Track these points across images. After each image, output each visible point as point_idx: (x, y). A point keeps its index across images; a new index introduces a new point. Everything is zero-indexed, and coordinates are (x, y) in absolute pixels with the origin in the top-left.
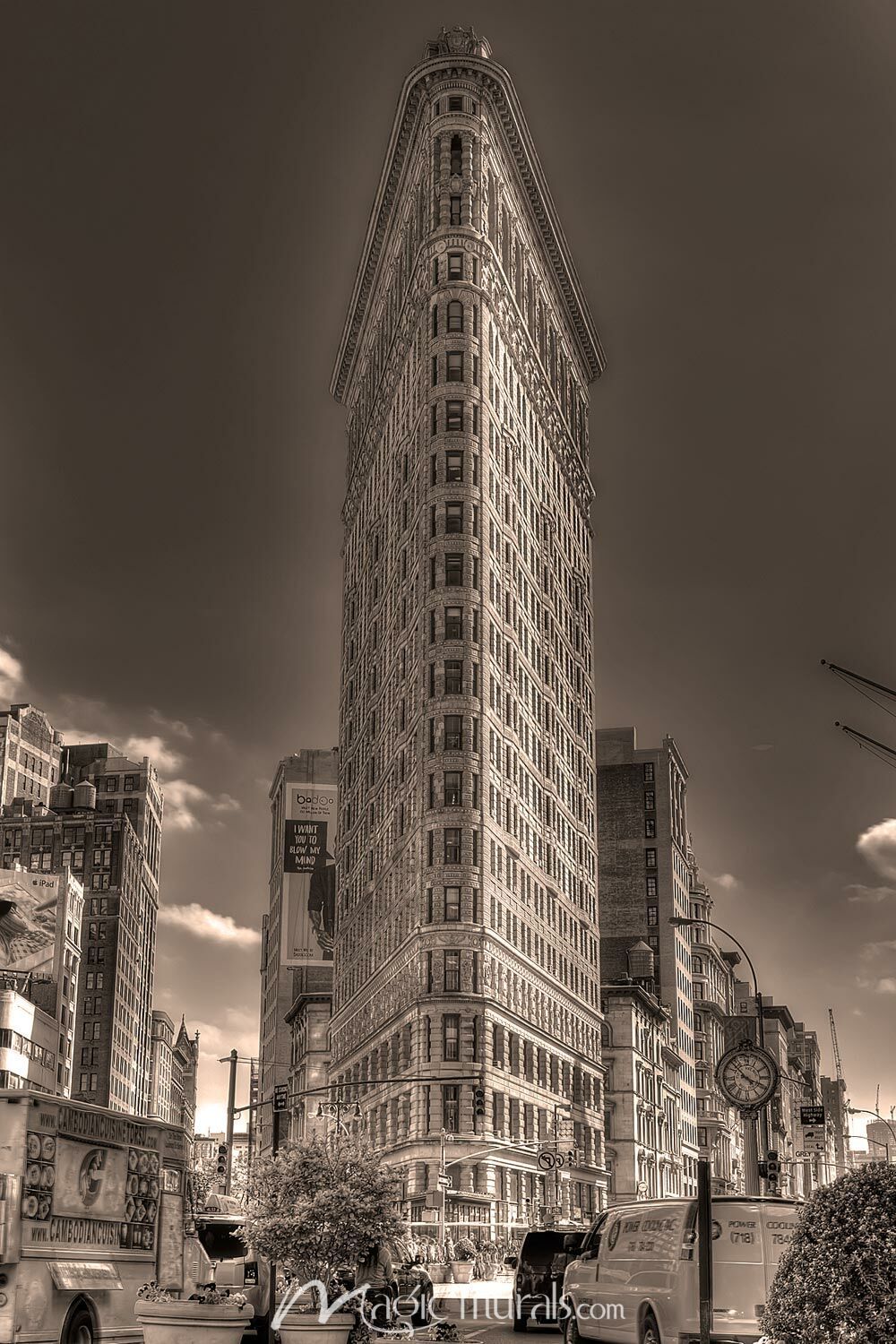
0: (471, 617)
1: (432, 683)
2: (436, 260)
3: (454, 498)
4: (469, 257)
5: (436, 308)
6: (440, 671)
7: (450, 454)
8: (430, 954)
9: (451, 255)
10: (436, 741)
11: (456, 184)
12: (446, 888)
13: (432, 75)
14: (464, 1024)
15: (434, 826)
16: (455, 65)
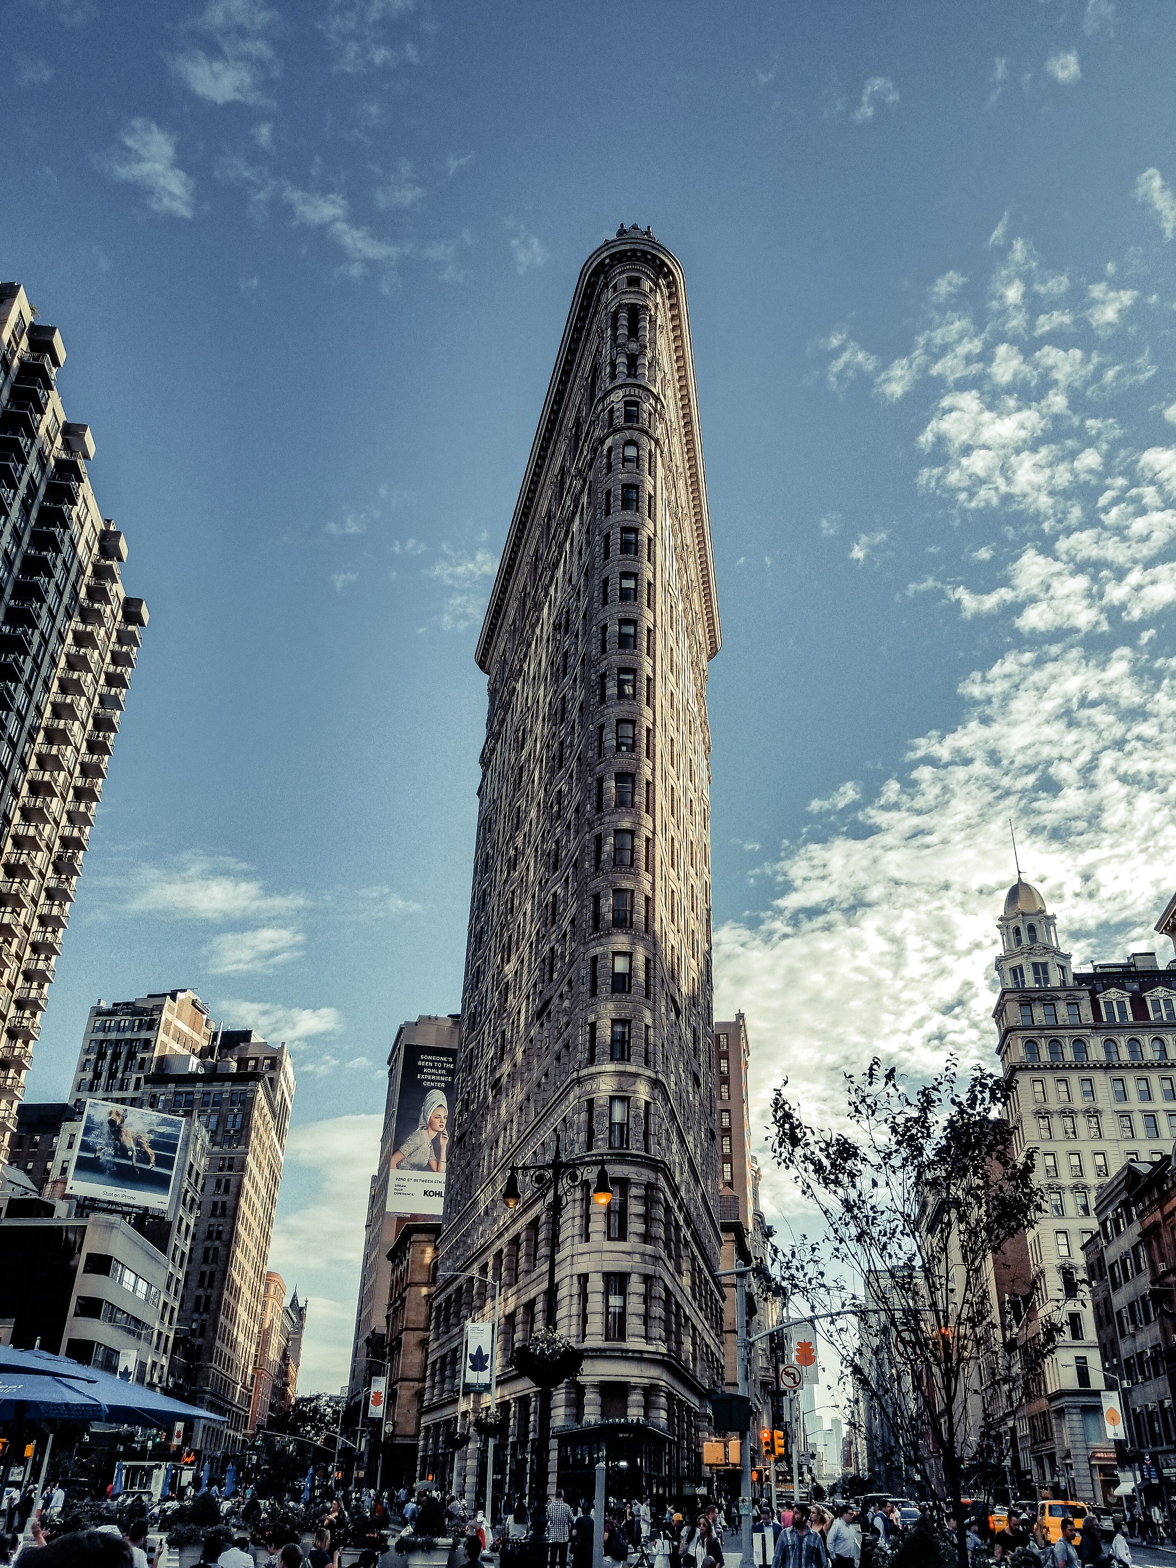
1: (600, 795)
2: (612, 409)
3: (628, 616)
4: (645, 406)
5: (610, 450)
7: (625, 575)
8: (591, 1102)
9: (627, 403)
11: (633, 346)
12: (613, 1022)
13: (610, 256)
15: (599, 949)
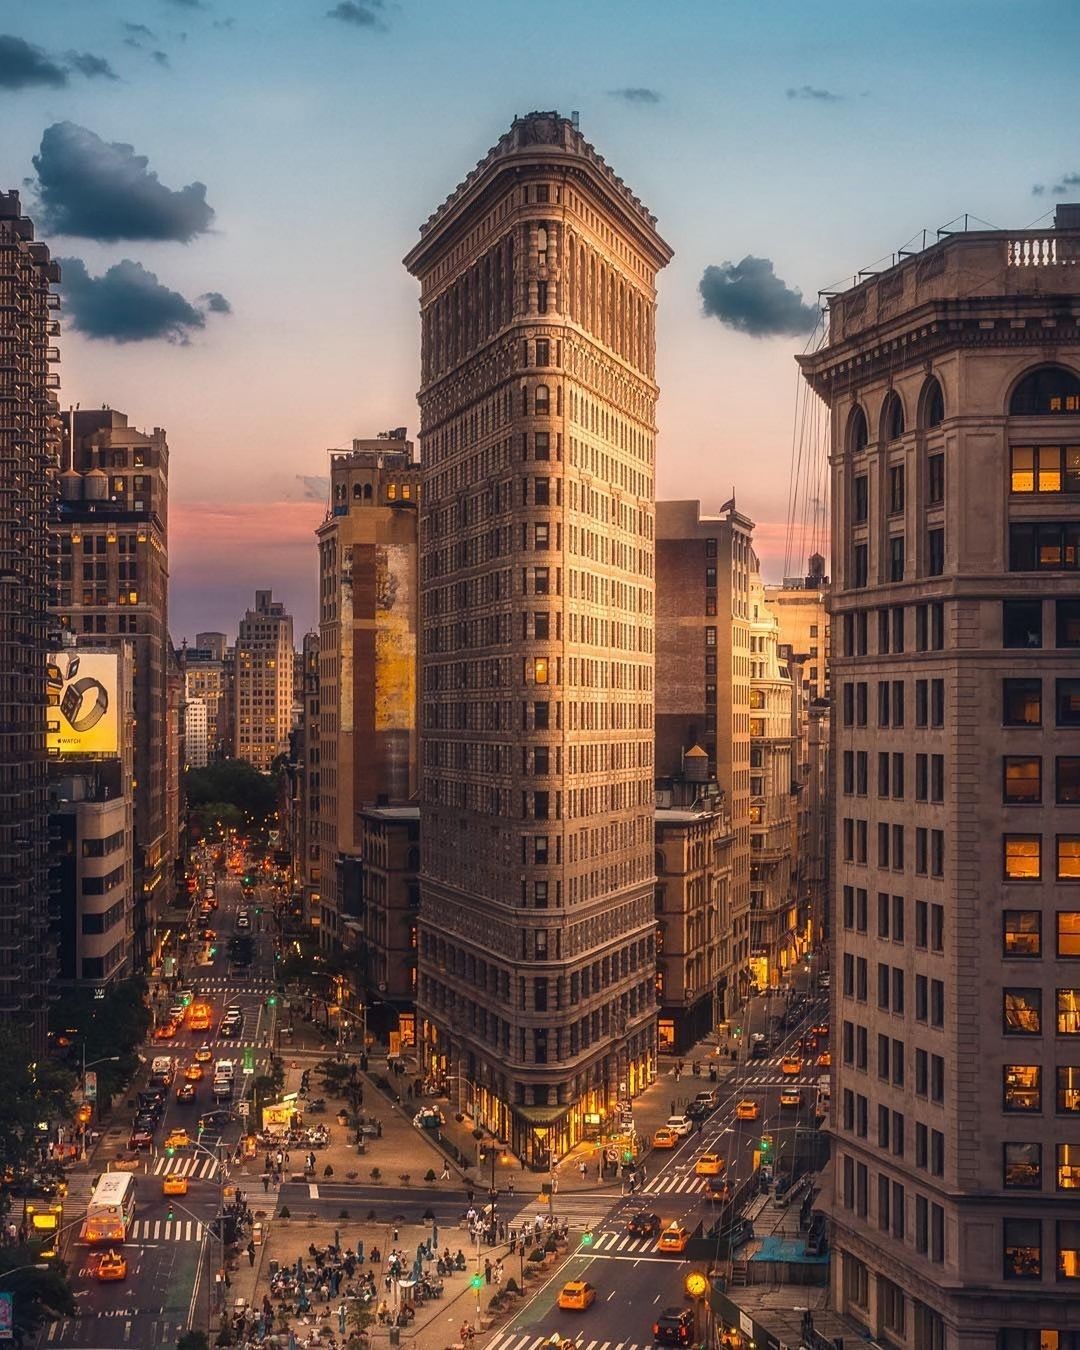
0: (555, 665)
1: (525, 718)
2: (526, 342)
3: (541, 564)
4: (553, 343)
5: (525, 387)
6: (531, 710)
8: (524, 930)
9: (538, 340)
10: (528, 766)
11: (543, 272)
12: (536, 883)
14: (551, 984)
15: (527, 834)
16: (544, 161)
